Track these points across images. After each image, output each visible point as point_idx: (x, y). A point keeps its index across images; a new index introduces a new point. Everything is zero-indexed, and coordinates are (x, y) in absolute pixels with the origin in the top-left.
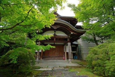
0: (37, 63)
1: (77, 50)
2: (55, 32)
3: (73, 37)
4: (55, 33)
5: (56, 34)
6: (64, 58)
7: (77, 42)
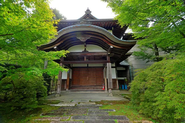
0: (59, 95)
1: (128, 74)
2: (85, 46)
3: (115, 53)
4: (85, 49)
5: (87, 50)
6: (103, 88)
7: (127, 61)
